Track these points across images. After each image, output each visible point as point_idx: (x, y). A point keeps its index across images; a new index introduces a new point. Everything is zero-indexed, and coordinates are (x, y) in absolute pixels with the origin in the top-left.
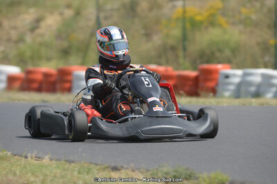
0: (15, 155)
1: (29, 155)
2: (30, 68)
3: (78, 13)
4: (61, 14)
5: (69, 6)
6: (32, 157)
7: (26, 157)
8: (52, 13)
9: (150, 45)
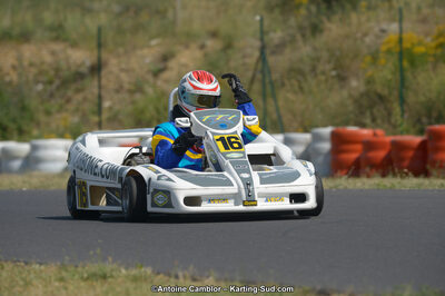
1: (180, 274)
3: (228, 46)
4: (202, 47)
5: (214, 35)
6: (185, 277)
7: (177, 277)
8: (187, 47)
9: (345, 93)
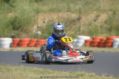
0: (97, 75)
2: (94, 37)
